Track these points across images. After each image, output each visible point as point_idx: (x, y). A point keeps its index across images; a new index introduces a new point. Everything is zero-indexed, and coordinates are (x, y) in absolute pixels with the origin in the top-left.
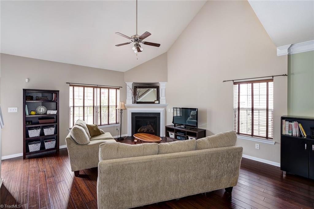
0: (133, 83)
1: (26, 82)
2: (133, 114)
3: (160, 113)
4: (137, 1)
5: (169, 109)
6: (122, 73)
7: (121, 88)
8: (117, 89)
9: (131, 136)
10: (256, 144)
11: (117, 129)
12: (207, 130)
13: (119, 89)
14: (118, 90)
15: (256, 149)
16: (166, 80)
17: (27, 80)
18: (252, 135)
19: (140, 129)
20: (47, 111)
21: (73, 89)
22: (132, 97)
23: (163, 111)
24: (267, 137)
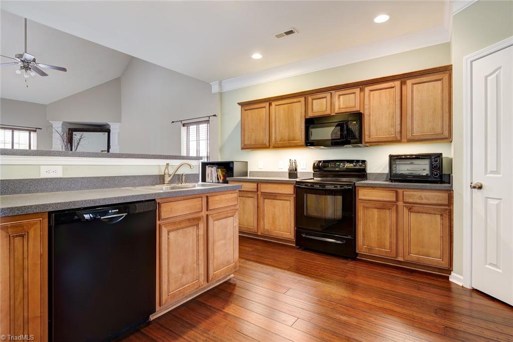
0: (64, 122)
6: (43, 107)
7: (39, 130)
8: (30, 131)
13: (35, 131)
14: (32, 134)
16: (118, 120)
22: (62, 146)
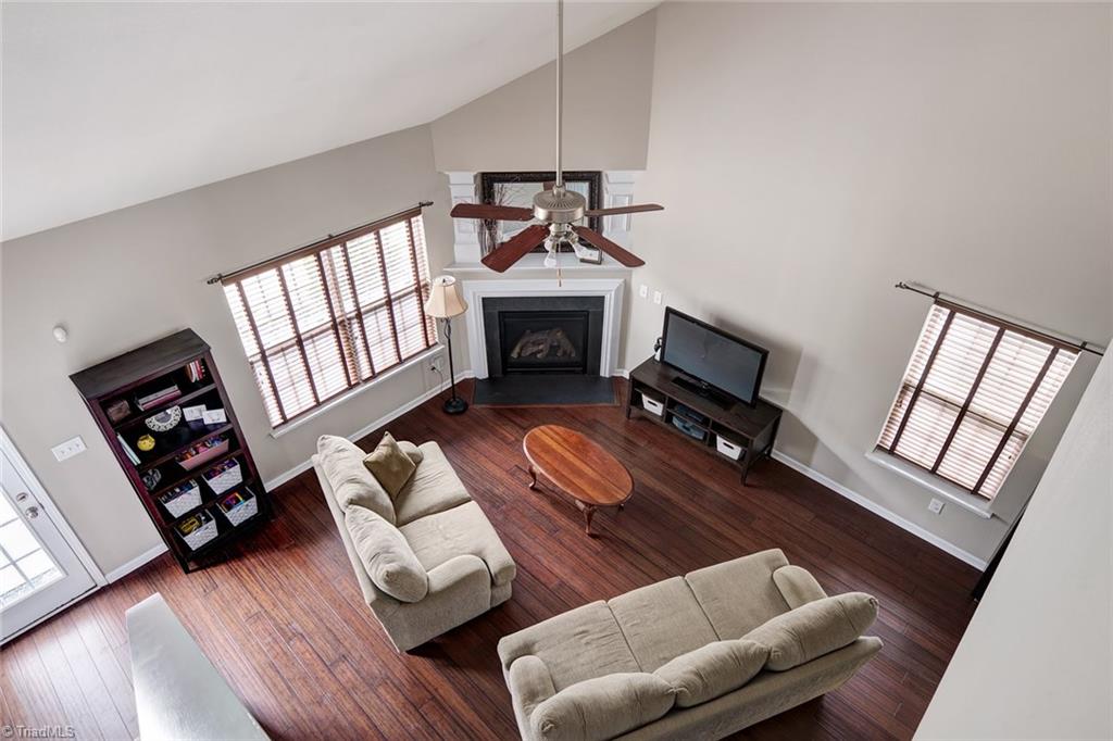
1: (61, 344)
2: (488, 303)
3: (603, 297)
4: (561, 4)
5: (644, 288)
7: (428, 207)
8: (408, 217)
9: (487, 376)
10: (933, 500)
11: (434, 368)
12: (787, 411)
13: (417, 214)
14: (414, 221)
15: (930, 511)
17: (59, 335)
18: (933, 471)
19: (521, 349)
20: (183, 414)
21: (240, 289)
23: (618, 289)
24: (975, 492)
